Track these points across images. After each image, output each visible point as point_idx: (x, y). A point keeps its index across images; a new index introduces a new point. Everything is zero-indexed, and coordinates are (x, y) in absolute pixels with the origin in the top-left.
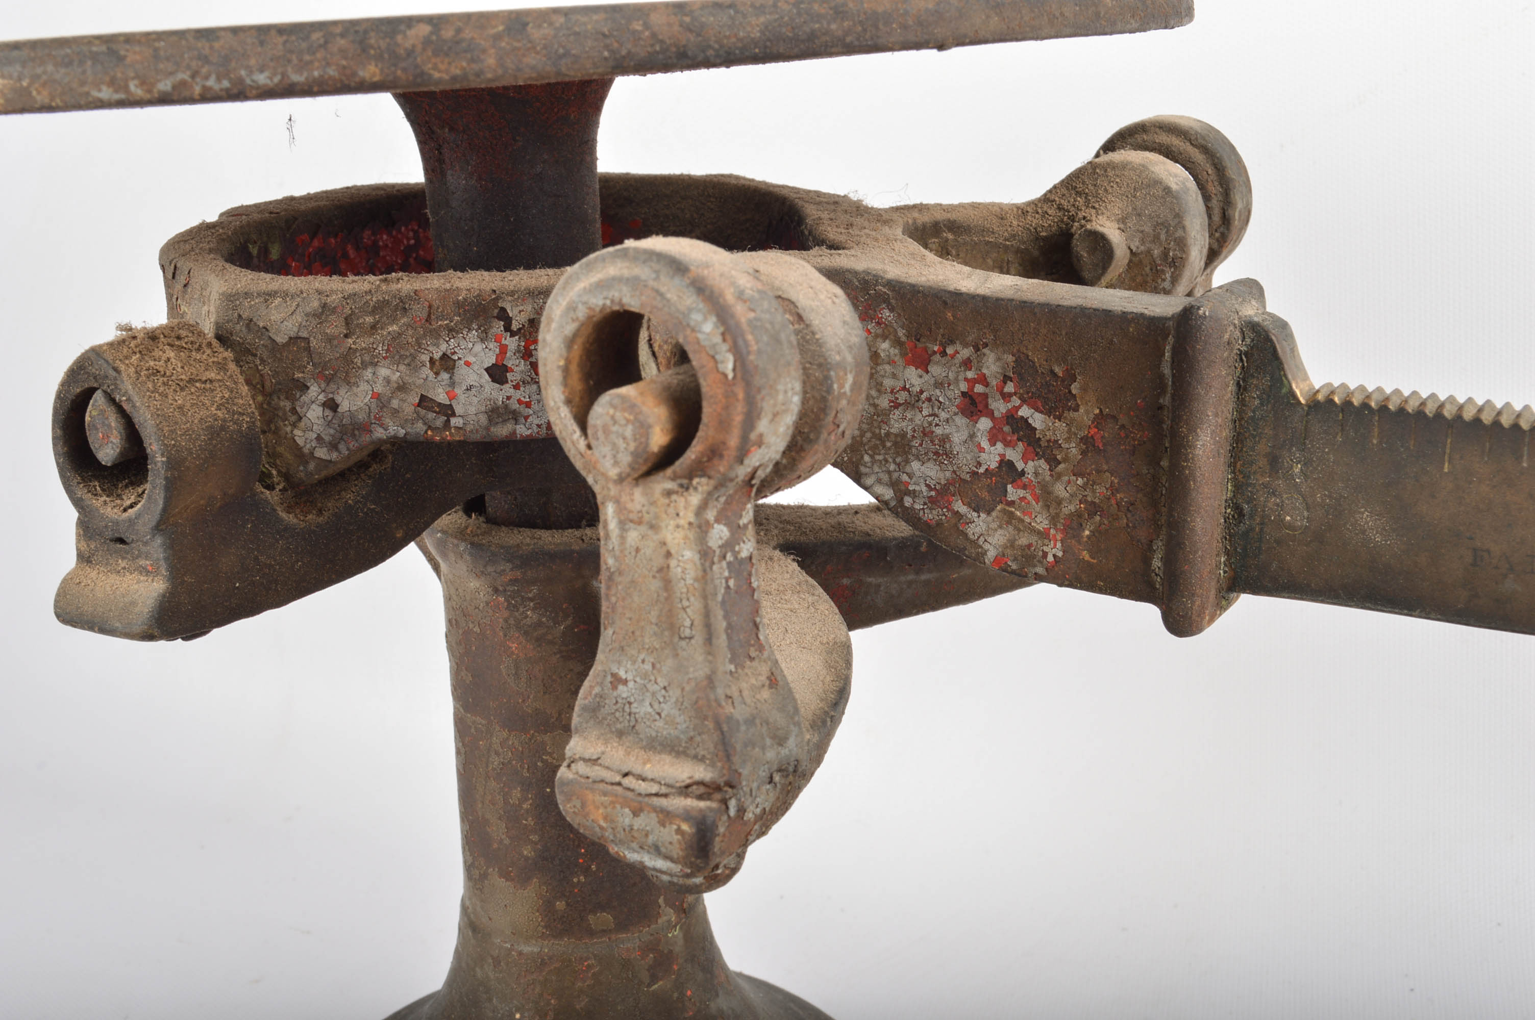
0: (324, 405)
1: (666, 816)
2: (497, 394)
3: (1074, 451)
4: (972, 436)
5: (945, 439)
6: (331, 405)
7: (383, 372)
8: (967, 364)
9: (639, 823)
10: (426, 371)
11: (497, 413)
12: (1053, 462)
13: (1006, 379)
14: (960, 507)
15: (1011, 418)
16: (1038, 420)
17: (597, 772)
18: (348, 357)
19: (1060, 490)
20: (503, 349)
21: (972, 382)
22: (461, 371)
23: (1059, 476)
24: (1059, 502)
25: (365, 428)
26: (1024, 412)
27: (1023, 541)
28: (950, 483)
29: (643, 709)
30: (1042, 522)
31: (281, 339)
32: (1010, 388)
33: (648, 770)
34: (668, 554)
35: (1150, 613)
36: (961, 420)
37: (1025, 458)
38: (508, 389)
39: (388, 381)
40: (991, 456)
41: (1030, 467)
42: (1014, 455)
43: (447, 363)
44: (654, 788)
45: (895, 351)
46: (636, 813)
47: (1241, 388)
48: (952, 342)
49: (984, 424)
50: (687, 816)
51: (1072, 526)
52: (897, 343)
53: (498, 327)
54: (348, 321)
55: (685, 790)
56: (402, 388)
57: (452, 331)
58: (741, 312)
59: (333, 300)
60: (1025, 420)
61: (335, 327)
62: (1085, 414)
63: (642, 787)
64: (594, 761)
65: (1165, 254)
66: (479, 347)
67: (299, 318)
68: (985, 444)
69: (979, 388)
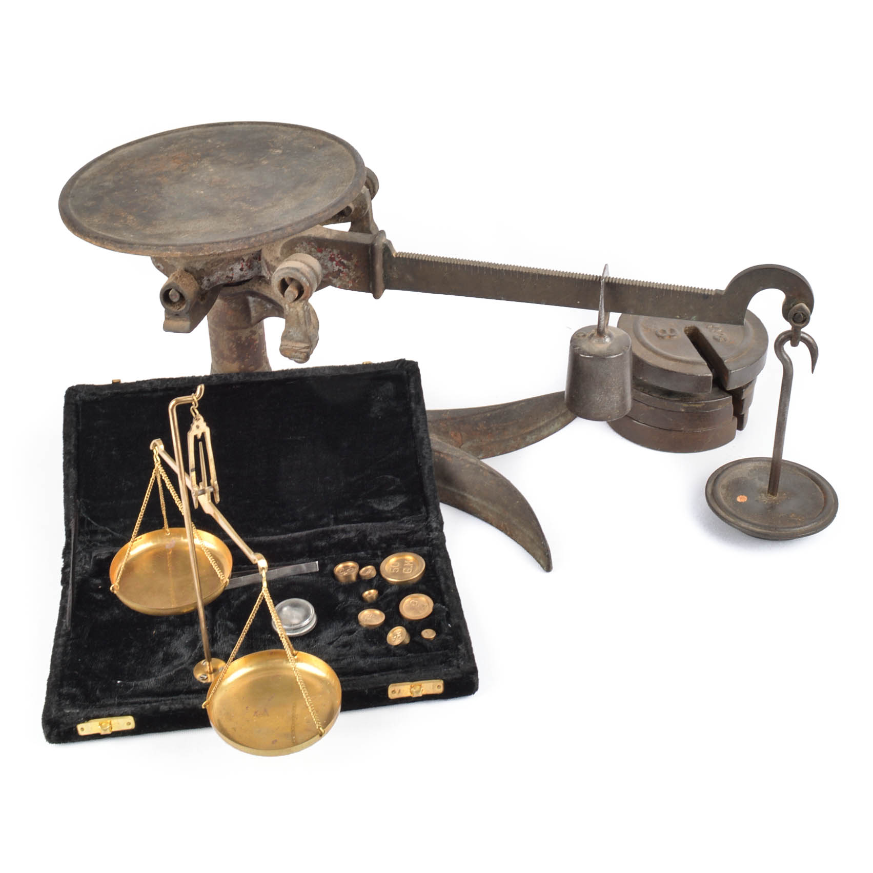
0: (207, 280)
1: (301, 353)
2: (242, 273)
3: (353, 267)
4: (332, 265)
5: (327, 265)
6: (209, 280)
7: (219, 272)
8: (330, 252)
9: (296, 354)
10: (228, 271)
11: (241, 276)
12: (349, 269)
13: (338, 255)
14: (330, 278)
15: (340, 261)
16: (345, 262)
17: (287, 347)
18: (212, 271)
19: (351, 274)
20: (243, 266)
21: (331, 255)
22: (235, 270)
23: (350, 272)
24: (351, 277)
25: (216, 283)
26: (342, 260)
27: (344, 283)
28: (328, 273)
29: (295, 336)
30: (348, 280)
31: (198, 269)
32: (339, 256)
33: (297, 345)
34: (298, 312)
35: (371, 295)
36: (330, 262)
37: (343, 268)
38: (243, 272)
39: (220, 274)
40: (336, 268)
41: (345, 270)
42: (341, 268)
43: (232, 269)
44: (299, 349)
45: (315, 250)
46: (296, 352)
47: (383, 255)
48: (327, 248)
49: (334, 262)
50: (305, 352)
51: (354, 281)
52: (315, 248)
53: (242, 261)
54: (212, 264)
55: (304, 348)
56: (223, 275)
57: (233, 264)
58: (309, 276)
59: (209, 261)
60: (342, 262)
61: (209, 266)
62: (355, 261)
63: (297, 349)
64: (287, 345)
65: (362, 207)
66: (238, 266)
67: (202, 265)
68: (335, 266)
69: (333, 256)
